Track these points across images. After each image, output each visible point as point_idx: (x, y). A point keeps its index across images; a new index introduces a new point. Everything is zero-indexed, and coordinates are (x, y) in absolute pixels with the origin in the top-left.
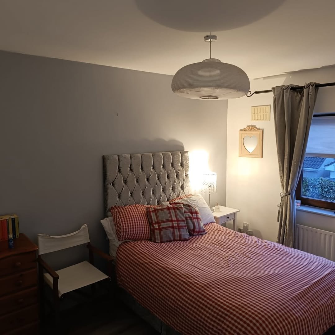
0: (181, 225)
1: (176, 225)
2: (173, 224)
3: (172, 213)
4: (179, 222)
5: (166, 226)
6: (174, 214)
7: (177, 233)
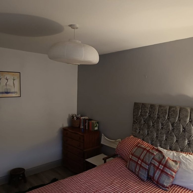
0: (142, 165)
1: (140, 163)
2: (138, 161)
3: (143, 153)
4: (143, 163)
5: (134, 160)
6: (144, 155)
7: (137, 169)
